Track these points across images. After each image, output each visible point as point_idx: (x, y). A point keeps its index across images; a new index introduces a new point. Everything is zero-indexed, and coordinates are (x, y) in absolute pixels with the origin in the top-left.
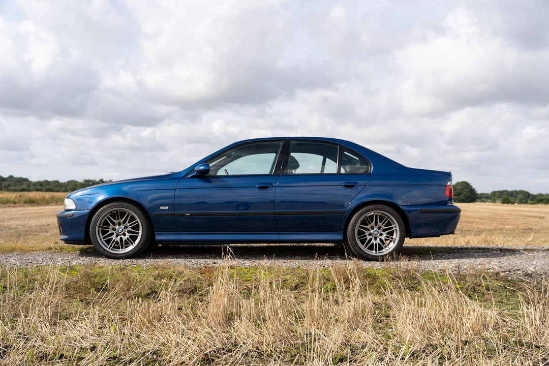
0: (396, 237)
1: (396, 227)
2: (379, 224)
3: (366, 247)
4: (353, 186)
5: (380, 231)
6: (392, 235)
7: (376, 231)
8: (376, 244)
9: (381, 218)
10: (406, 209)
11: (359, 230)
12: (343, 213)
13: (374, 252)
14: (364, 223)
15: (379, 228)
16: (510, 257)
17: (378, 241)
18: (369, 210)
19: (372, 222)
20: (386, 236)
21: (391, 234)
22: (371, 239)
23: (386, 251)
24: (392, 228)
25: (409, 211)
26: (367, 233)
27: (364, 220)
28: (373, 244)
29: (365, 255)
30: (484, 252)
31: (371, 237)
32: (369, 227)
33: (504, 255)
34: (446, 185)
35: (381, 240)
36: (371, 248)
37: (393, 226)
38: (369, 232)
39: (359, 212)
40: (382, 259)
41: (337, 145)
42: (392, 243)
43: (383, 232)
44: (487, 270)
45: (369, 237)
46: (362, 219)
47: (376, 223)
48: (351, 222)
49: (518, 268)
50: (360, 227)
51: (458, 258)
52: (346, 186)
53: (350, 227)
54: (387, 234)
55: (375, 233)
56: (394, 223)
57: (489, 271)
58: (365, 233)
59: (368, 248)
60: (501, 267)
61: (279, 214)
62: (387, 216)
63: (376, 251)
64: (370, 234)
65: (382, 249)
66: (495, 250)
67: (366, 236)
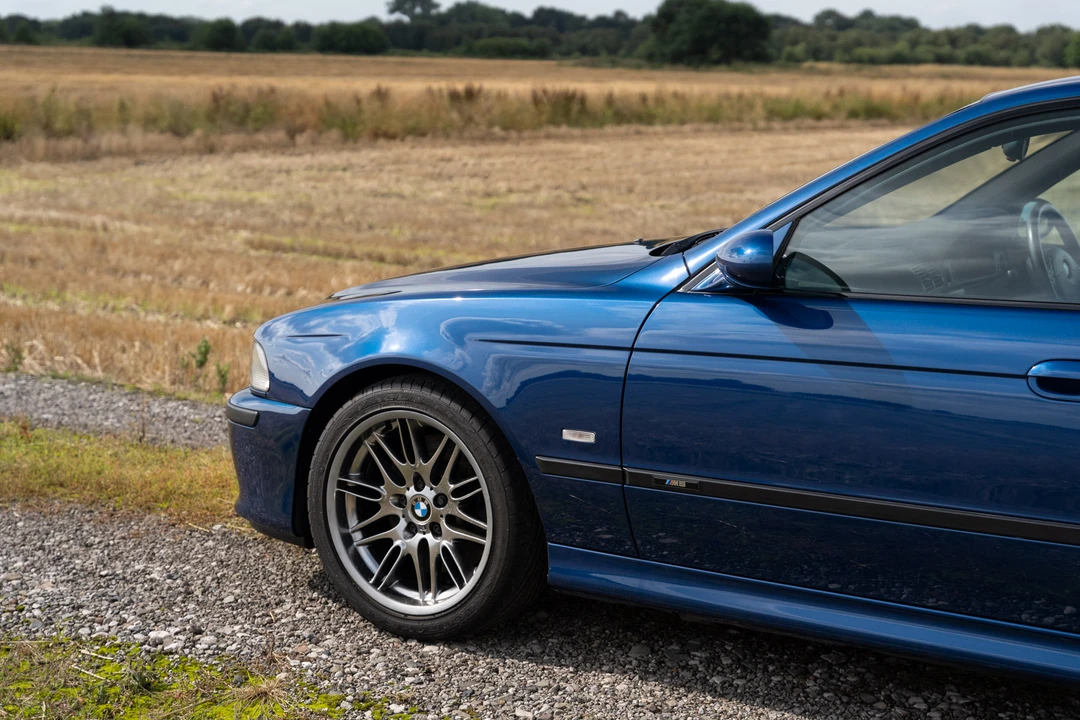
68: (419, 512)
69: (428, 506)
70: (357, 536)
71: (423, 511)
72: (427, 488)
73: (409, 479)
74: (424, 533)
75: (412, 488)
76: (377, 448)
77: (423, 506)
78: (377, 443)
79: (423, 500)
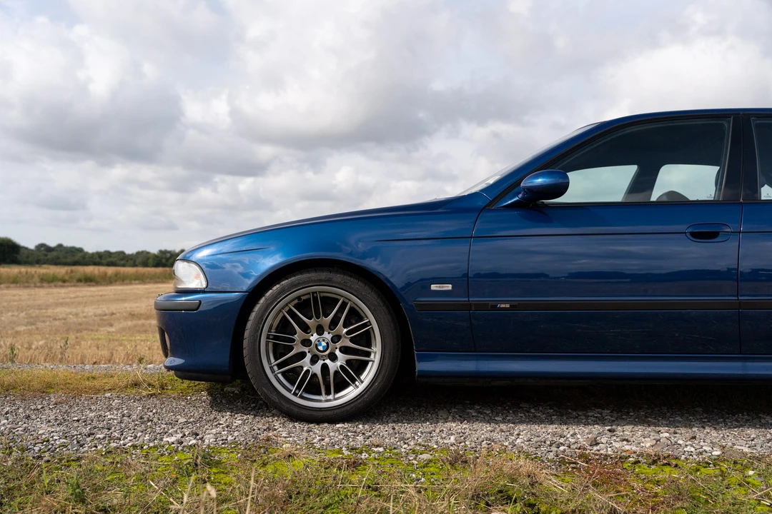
68: (321, 348)
69: (327, 343)
70: (276, 368)
71: (323, 347)
72: (326, 333)
73: (313, 329)
74: (324, 360)
75: (315, 334)
76: (291, 313)
77: (324, 344)
78: (290, 309)
79: (324, 340)
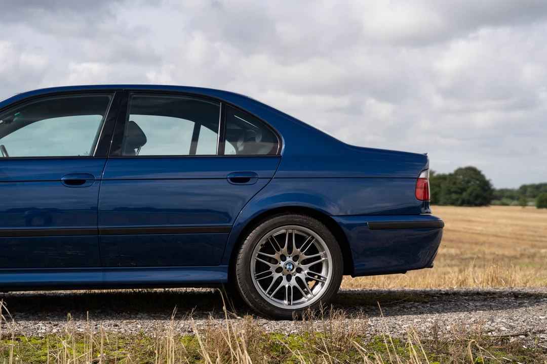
0: (327, 273)
1: (326, 255)
2: (296, 250)
3: (270, 294)
4: (247, 180)
5: (296, 263)
6: (320, 271)
7: (289, 263)
8: (289, 287)
9: (300, 239)
10: (344, 221)
11: (258, 262)
12: (229, 230)
13: (286, 302)
14: (267, 248)
15: (296, 258)
16: (530, 308)
17: (293, 282)
18: (275, 224)
19: (283, 247)
20: (308, 273)
21: (318, 268)
22: (281, 279)
23: (307, 301)
24: (319, 258)
25: (350, 227)
26: (273, 267)
27: (267, 243)
28: (284, 287)
29: (269, 308)
30: (485, 300)
31: (281, 274)
32: (276, 256)
33: (520, 305)
34: (418, 178)
35: (298, 280)
36: (280, 295)
37: (321, 254)
38: (277, 266)
39: (258, 228)
40: (299, 315)
41: (218, 101)
42: (318, 287)
43: (302, 266)
44: (487, 332)
45: (276, 276)
46: (263, 241)
47: (290, 250)
48: (244, 246)
49: (541, 329)
50: (259, 256)
51: (438, 312)
52: (234, 180)
53: (241, 256)
54: (310, 268)
55: (288, 267)
56: (323, 249)
57: (490, 334)
58: (269, 267)
59: (274, 296)
60: (512, 328)
61: (105, 232)
62: (309, 235)
63: (289, 300)
64: (279, 270)
65: (301, 296)
66: (507, 296)
67: (271, 273)
